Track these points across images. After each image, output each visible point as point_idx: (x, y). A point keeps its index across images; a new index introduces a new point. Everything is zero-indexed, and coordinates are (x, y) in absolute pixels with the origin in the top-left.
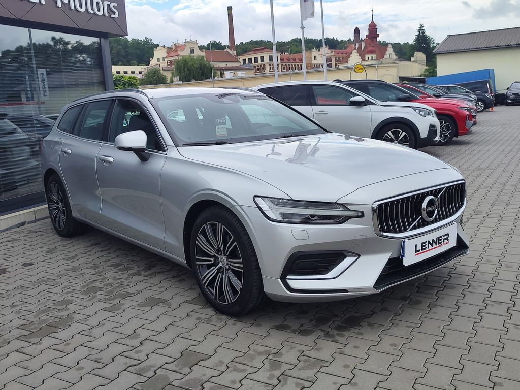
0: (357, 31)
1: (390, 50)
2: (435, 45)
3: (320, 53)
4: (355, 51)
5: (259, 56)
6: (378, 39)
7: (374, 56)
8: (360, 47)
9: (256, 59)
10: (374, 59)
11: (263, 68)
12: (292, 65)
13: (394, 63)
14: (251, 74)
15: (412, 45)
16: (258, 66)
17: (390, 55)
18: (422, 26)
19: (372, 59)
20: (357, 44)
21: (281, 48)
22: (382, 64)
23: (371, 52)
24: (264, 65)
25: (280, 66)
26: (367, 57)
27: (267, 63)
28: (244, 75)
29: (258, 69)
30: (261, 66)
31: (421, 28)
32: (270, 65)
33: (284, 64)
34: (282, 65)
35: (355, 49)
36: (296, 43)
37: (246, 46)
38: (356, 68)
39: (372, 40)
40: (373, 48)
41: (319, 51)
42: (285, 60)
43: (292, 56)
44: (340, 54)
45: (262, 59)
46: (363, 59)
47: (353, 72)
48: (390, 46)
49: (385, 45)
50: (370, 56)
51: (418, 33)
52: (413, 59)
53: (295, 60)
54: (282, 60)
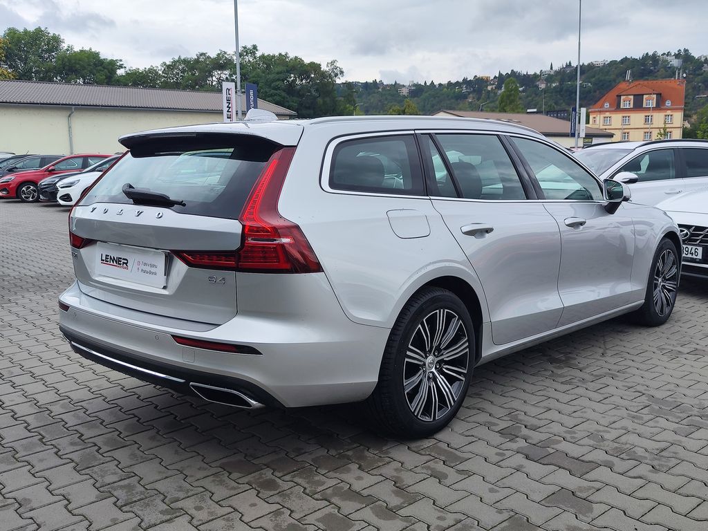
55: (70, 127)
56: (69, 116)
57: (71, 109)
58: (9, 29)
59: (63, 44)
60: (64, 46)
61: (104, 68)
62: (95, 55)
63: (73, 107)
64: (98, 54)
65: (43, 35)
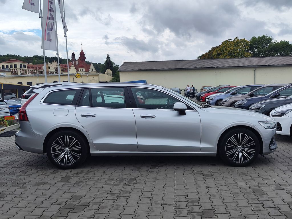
0: (73, 55)
1: (92, 67)
2: (115, 66)
3: (52, 65)
4: (73, 66)
5: (13, 64)
6: (85, 60)
7: (83, 69)
8: (75, 63)
9: (11, 66)
10: (83, 71)
11: (16, 71)
12: (35, 71)
13: (97, 74)
14: (9, 74)
15: (103, 65)
16: (12, 70)
17: (92, 70)
18: (108, 56)
19: (82, 71)
20: (74, 62)
21: (27, 60)
22: (90, 74)
23: (82, 67)
24: (17, 70)
25: (27, 71)
26: (79, 69)
27: (18, 69)
28: (5, 75)
29: (13, 72)
30: (15, 70)
31: (108, 57)
32: (20, 70)
33: (30, 70)
34: (28, 70)
35: (73, 64)
36: (37, 58)
37: (4, 57)
38: (77, 75)
39: (82, 61)
40: (83, 65)
41: (51, 64)
42: (30, 68)
43: (34, 66)
44: (64, 67)
45: (15, 66)
46: (77, 70)
47: (75, 78)
48: (92, 64)
49: (89, 64)
50: (81, 69)
51: (106, 59)
52: (106, 73)
53: (36, 68)
54: (28, 67)
55: (255, 75)
56: (255, 70)
57: (255, 67)
58: (253, 37)
59: (273, 40)
60: (273, 41)
61: (290, 48)
62: (287, 43)
63: (256, 66)
64: (288, 42)
65: (265, 38)
